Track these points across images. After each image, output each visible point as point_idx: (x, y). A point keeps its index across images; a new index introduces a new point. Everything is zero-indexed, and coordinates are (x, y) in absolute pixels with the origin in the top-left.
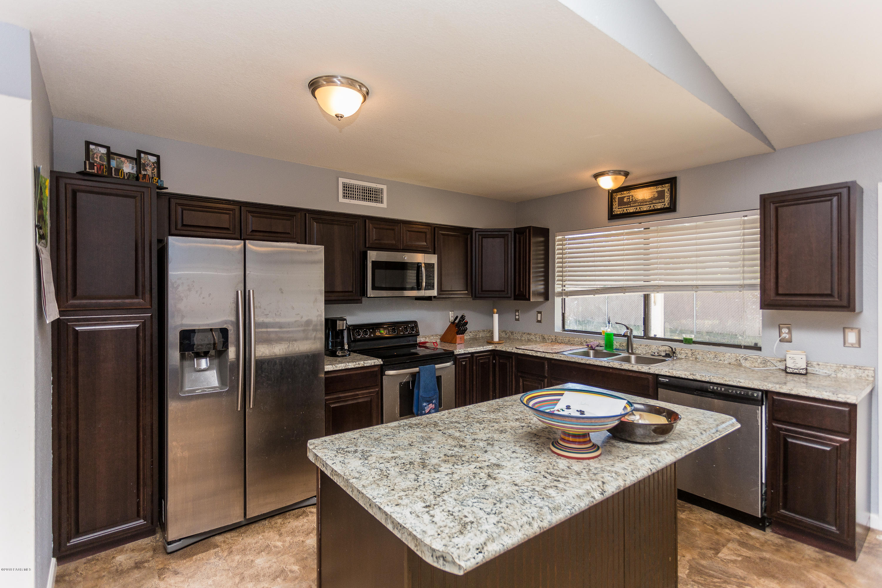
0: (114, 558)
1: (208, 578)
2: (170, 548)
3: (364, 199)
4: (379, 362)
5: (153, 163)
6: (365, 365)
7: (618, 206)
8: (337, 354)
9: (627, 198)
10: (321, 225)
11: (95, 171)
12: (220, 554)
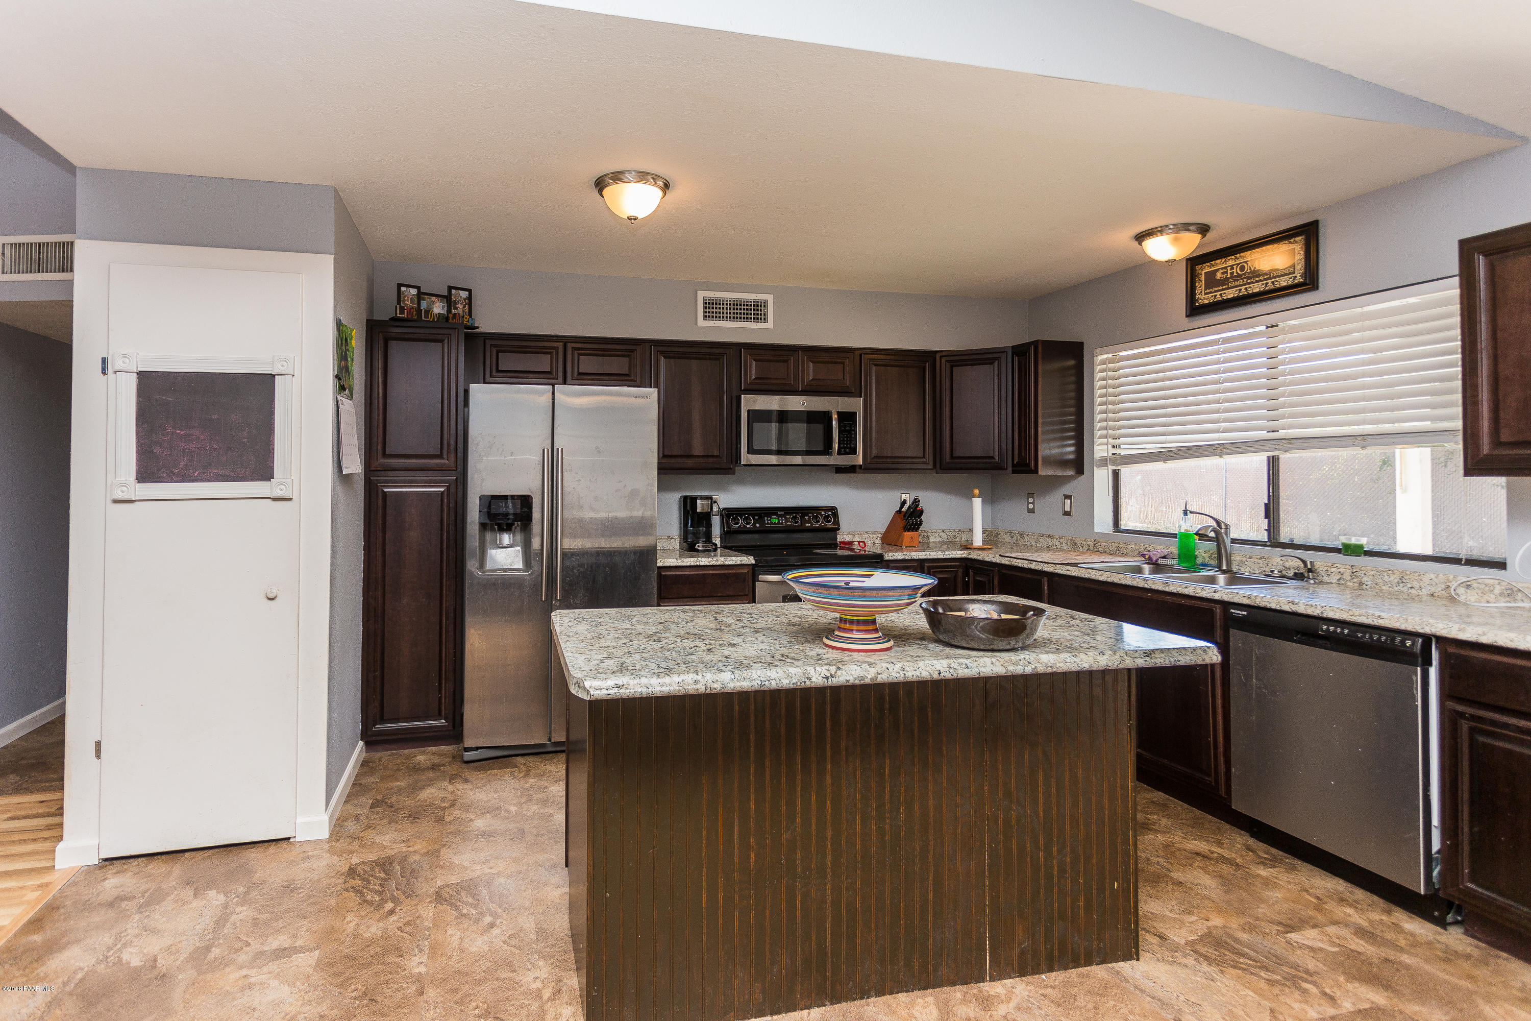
0: (415, 756)
1: (496, 792)
2: (468, 755)
3: (736, 319)
4: (749, 560)
5: (465, 299)
6: (727, 563)
7: (1205, 290)
8: (697, 547)
9: (1221, 271)
10: (672, 360)
11: (405, 315)
12: (516, 774)
